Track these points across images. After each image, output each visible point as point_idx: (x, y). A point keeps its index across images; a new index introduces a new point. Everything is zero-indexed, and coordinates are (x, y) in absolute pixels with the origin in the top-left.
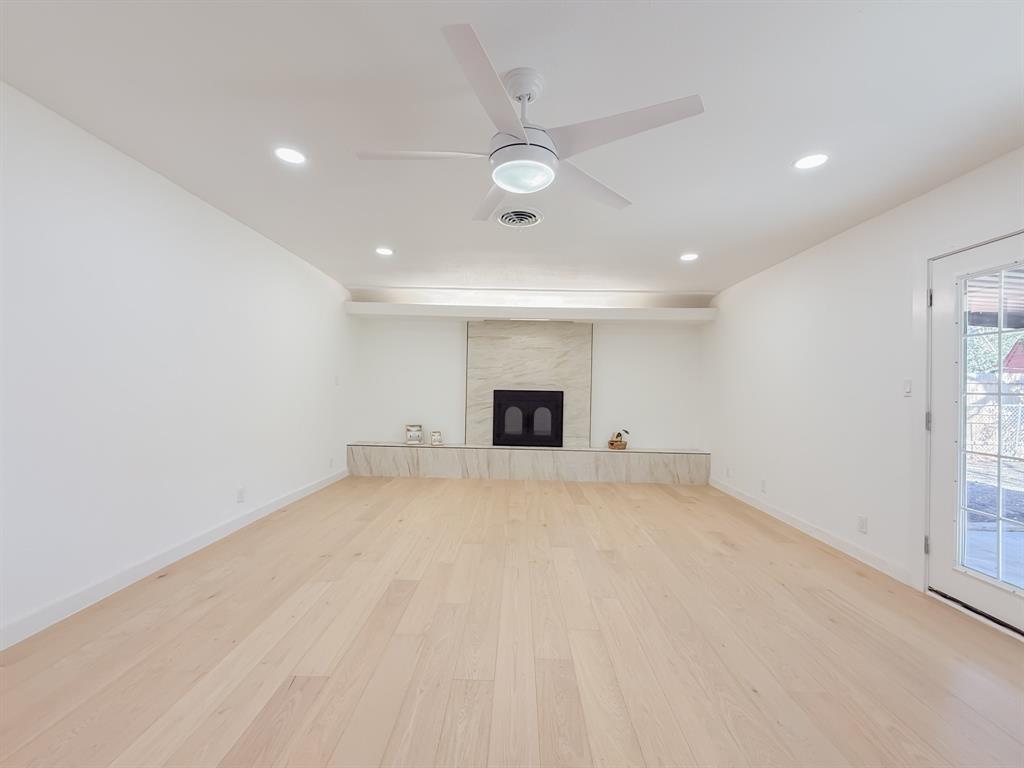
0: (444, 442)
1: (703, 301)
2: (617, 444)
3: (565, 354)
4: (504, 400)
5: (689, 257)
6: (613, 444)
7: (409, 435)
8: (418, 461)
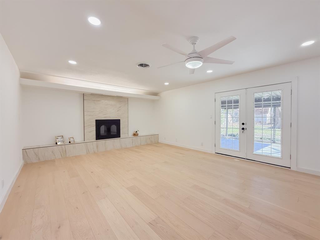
0: (75, 141)
1: (155, 94)
2: (135, 134)
3: (120, 107)
4: (99, 123)
6: (134, 135)
7: (57, 140)
8: (65, 150)
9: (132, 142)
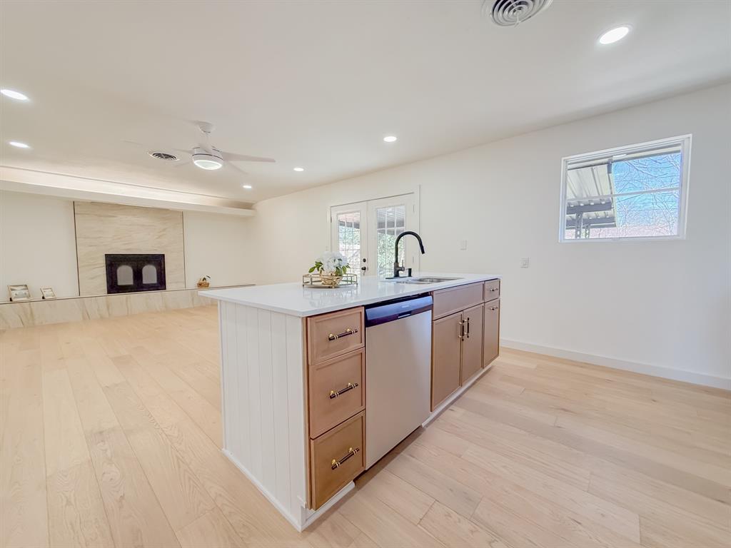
0: (56, 295)
1: (248, 206)
2: (203, 284)
3: (164, 230)
5: (247, 187)
6: (200, 285)
7: (14, 293)
8: (32, 313)
9: (193, 300)
